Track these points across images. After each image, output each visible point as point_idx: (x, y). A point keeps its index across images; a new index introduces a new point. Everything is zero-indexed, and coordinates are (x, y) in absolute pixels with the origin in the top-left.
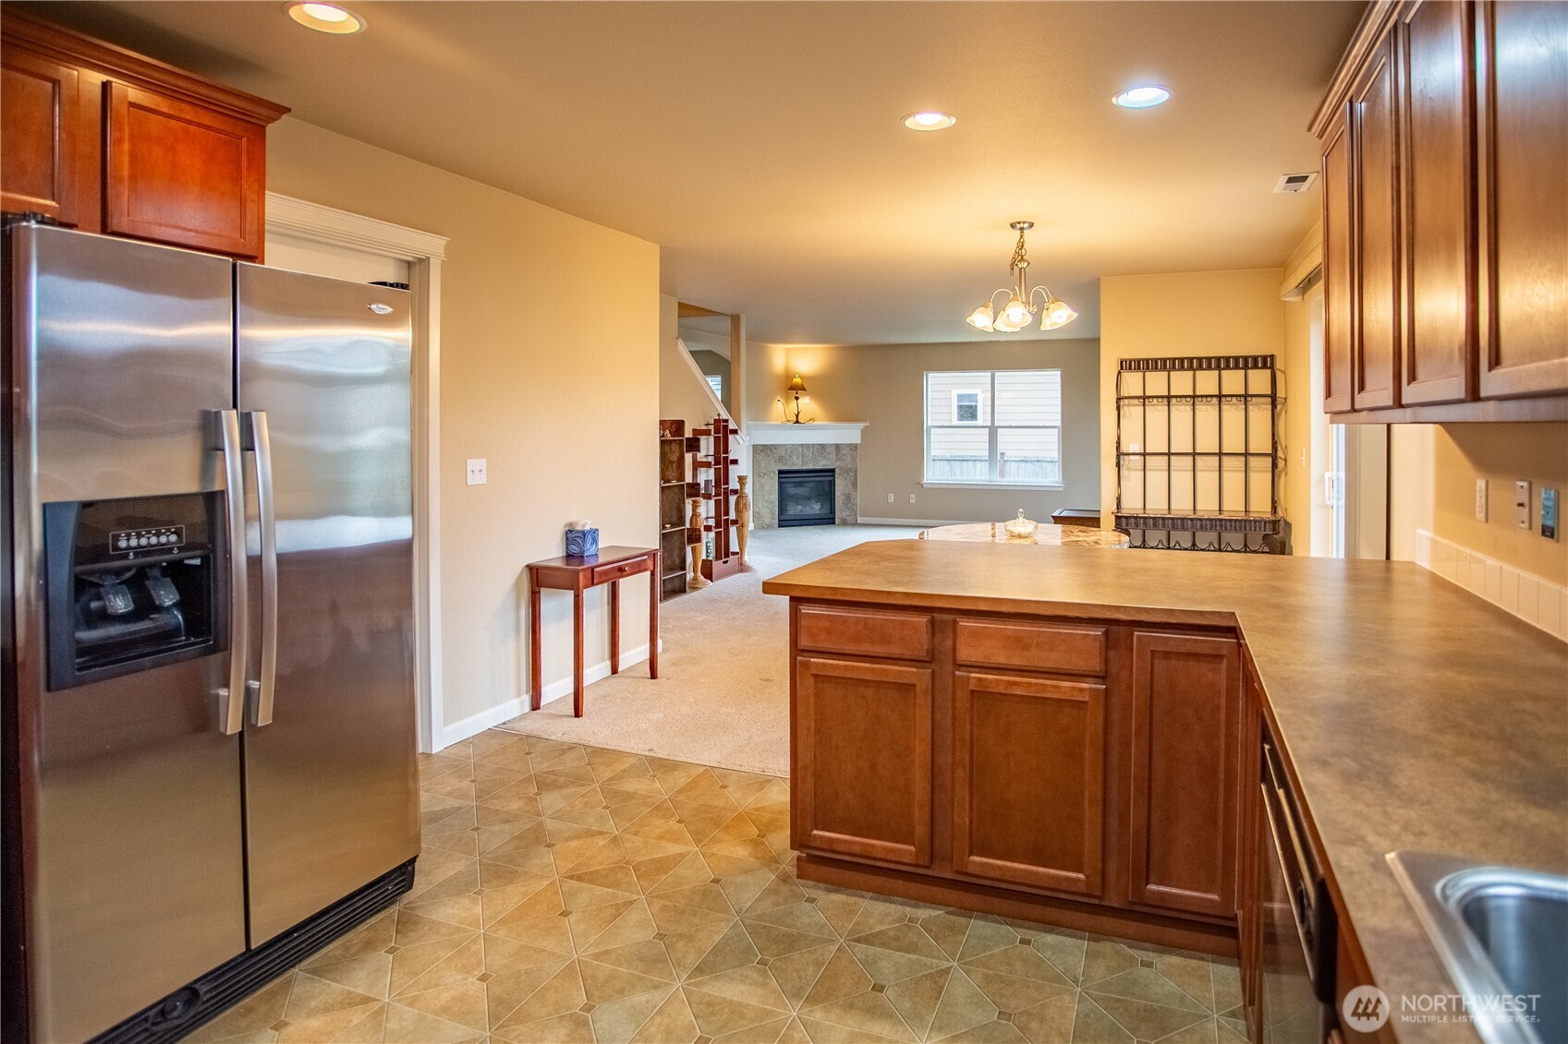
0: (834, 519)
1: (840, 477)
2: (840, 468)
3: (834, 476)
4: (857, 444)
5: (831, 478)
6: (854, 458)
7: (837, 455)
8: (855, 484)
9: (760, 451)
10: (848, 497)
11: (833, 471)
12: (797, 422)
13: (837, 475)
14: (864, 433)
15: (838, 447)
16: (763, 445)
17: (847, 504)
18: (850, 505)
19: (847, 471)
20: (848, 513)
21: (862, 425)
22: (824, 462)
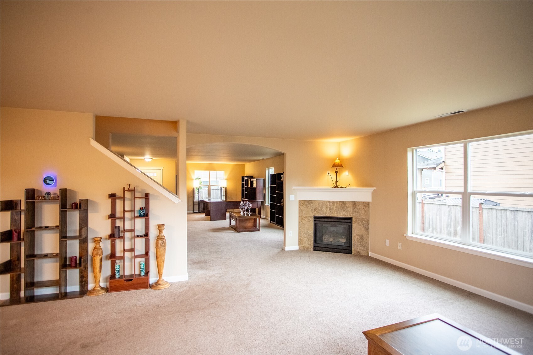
0: (351, 250)
1: (356, 224)
2: (356, 218)
3: (351, 222)
4: (369, 202)
5: (350, 224)
6: (367, 212)
7: (354, 209)
8: (367, 229)
9: (304, 204)
10: (362, 237)
11: (351, 219)
12: (336, 187)
13: (353, 222)
14: (374, 194)
15: (354, 204)
16: (305, 201)
17: (361, 242)
18: (363, 243)
19: (361, 220)
20: (361, 248)
21: (371, 189)
22: (344, 213)
